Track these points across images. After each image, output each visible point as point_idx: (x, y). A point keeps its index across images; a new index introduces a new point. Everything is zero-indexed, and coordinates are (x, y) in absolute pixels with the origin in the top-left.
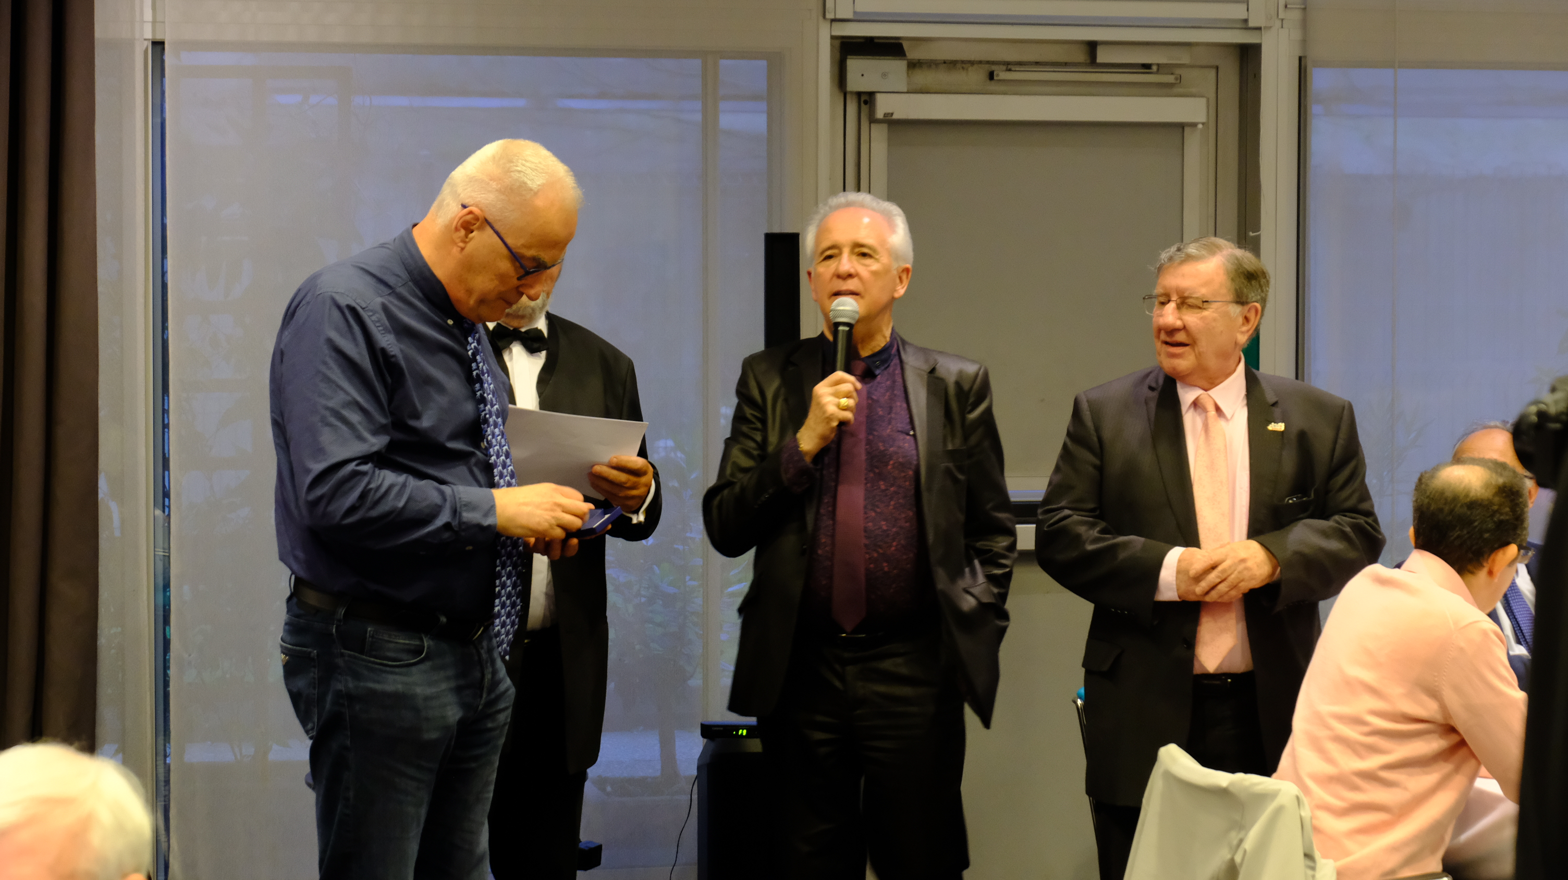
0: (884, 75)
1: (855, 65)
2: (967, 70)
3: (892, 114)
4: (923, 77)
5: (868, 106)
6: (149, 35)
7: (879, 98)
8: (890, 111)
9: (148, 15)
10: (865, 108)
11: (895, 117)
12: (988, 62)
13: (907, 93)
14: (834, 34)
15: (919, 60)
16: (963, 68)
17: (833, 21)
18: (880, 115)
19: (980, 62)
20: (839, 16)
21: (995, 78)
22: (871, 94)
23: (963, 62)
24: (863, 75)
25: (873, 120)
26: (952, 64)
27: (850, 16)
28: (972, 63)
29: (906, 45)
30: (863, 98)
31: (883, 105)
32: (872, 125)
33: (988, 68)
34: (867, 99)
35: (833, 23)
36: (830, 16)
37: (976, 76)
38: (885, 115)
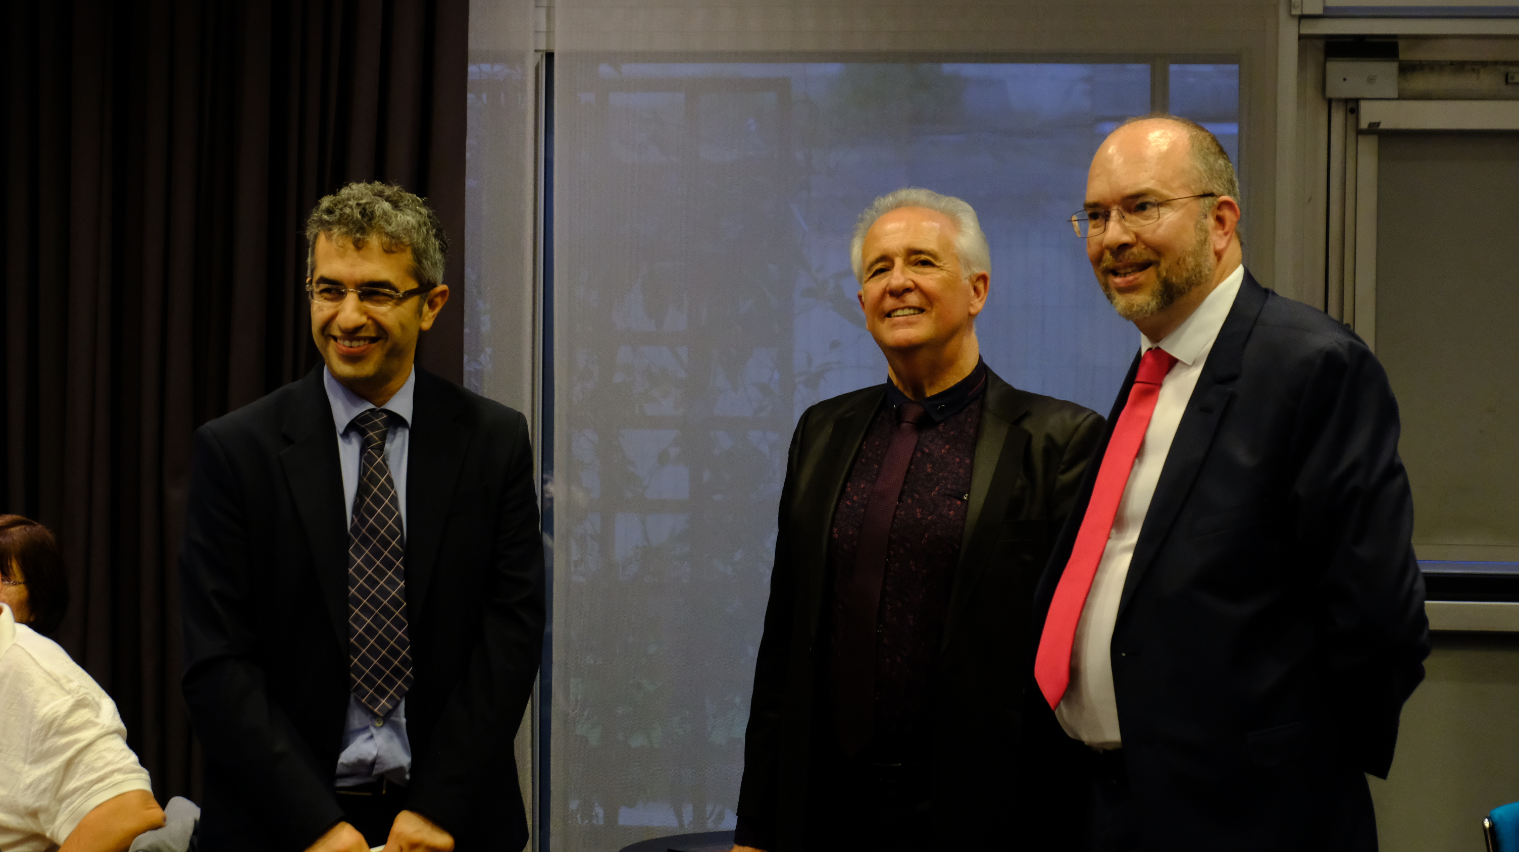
0: (1371, 80)
1: (1337, 68)
2: (1478, 72)
3: (1379, 124)
4: (1419, 82)
5: (1354, 115)
6: (543, 47)
7: (1364, 106)
8: (1376, 120)
9: (543, 27)
10: (1351, 117)
11: (1382, 127)
12: (1505, 63)
13: (1399, 99)
14: (1303, 32)
15: (1420, 61)
16: (1473, 70)
17: (1302, 17)
18: (1364, 125)
19: (1496, 63)
20: (1307, 11)
21: (1510, 81)
22: (1357, 101)
23: (1474, 63)
24: (1345, 80)
25: (1360, 132)
26: (1460, 67)
27: (1319, 11)
28: (1484, 64)
29: (1401, 44)
30: (1350, 105)
31: (1369, 114)
32: (1360, 137)
33: (1503, 69)
34: (1352, 106)
35: (1302, 21)
36: (1296, 12)
37: (1487, 81)
38: (1371, 125)
